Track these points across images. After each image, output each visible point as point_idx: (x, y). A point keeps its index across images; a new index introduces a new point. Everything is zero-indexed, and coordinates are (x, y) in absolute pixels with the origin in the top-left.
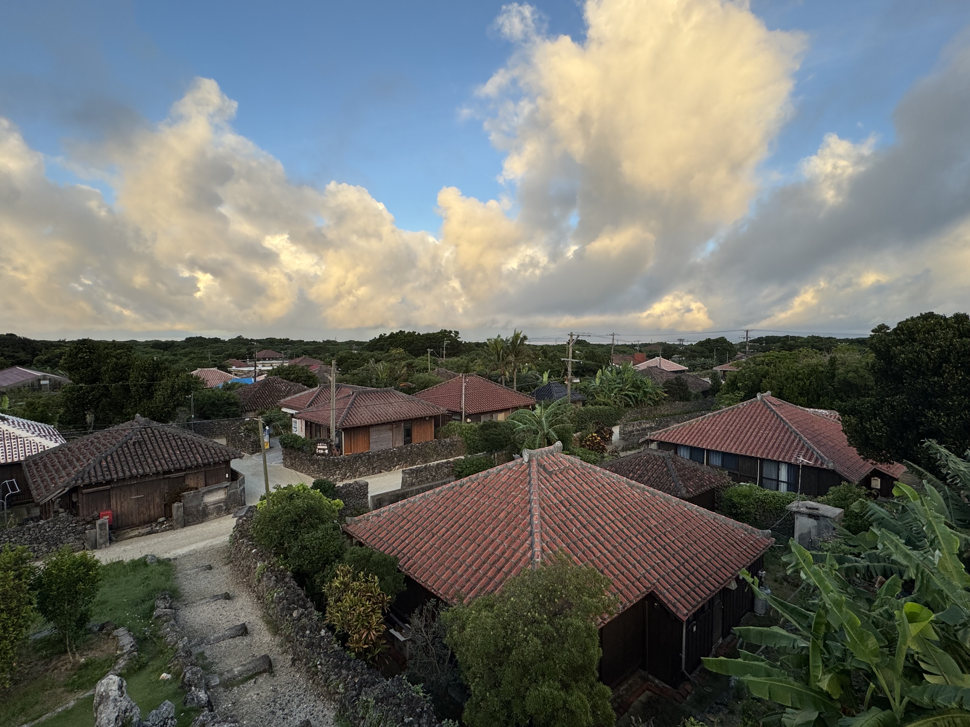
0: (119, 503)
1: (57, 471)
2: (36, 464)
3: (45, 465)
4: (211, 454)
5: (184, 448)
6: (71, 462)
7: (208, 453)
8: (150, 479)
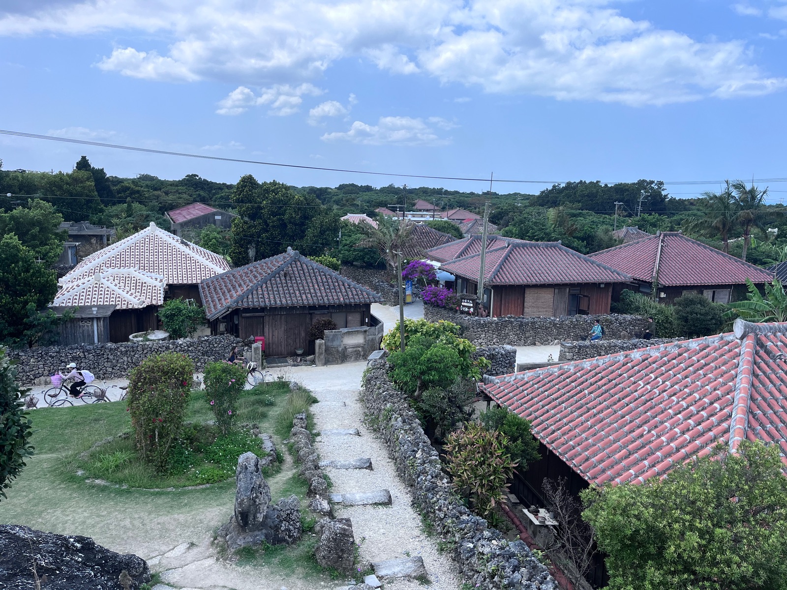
0: (271, 330)
1: (224, 293)
2: (209, 287)
3: (215, 289)
4: (353, 295)
5: (328, 285)
6: (234, 288)
7: (350, 293)
8: (298, 312)
